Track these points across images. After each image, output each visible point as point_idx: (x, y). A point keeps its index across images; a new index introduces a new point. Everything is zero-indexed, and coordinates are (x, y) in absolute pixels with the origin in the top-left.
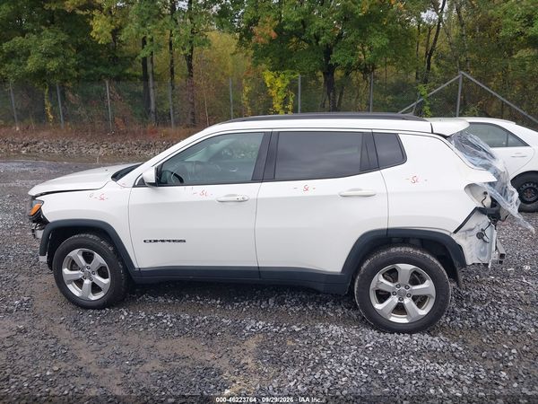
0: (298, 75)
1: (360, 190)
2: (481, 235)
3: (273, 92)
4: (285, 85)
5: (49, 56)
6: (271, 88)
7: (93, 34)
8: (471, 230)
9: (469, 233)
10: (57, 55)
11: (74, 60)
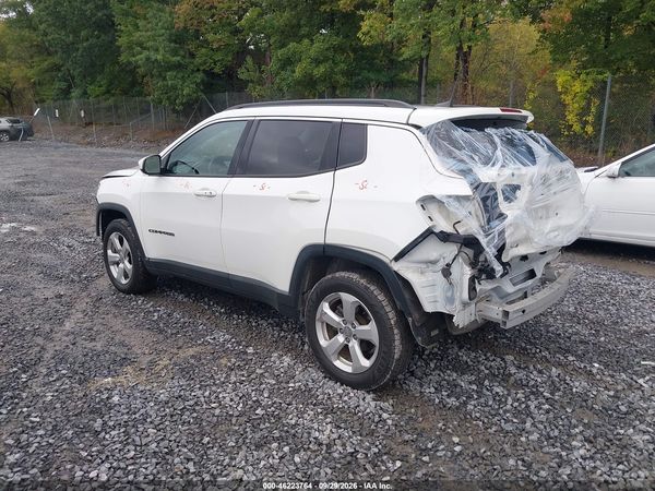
0: (608, 74)
1: (307, 193)
2: (447, 272)
3: (567, 99)
4: (586, 89)
5: (317, 62)
6: (565, 93)
7: (359, 35)
8: (434, 262)
9: (431, 267)
10: (326, 59)
11: (343, 65)
